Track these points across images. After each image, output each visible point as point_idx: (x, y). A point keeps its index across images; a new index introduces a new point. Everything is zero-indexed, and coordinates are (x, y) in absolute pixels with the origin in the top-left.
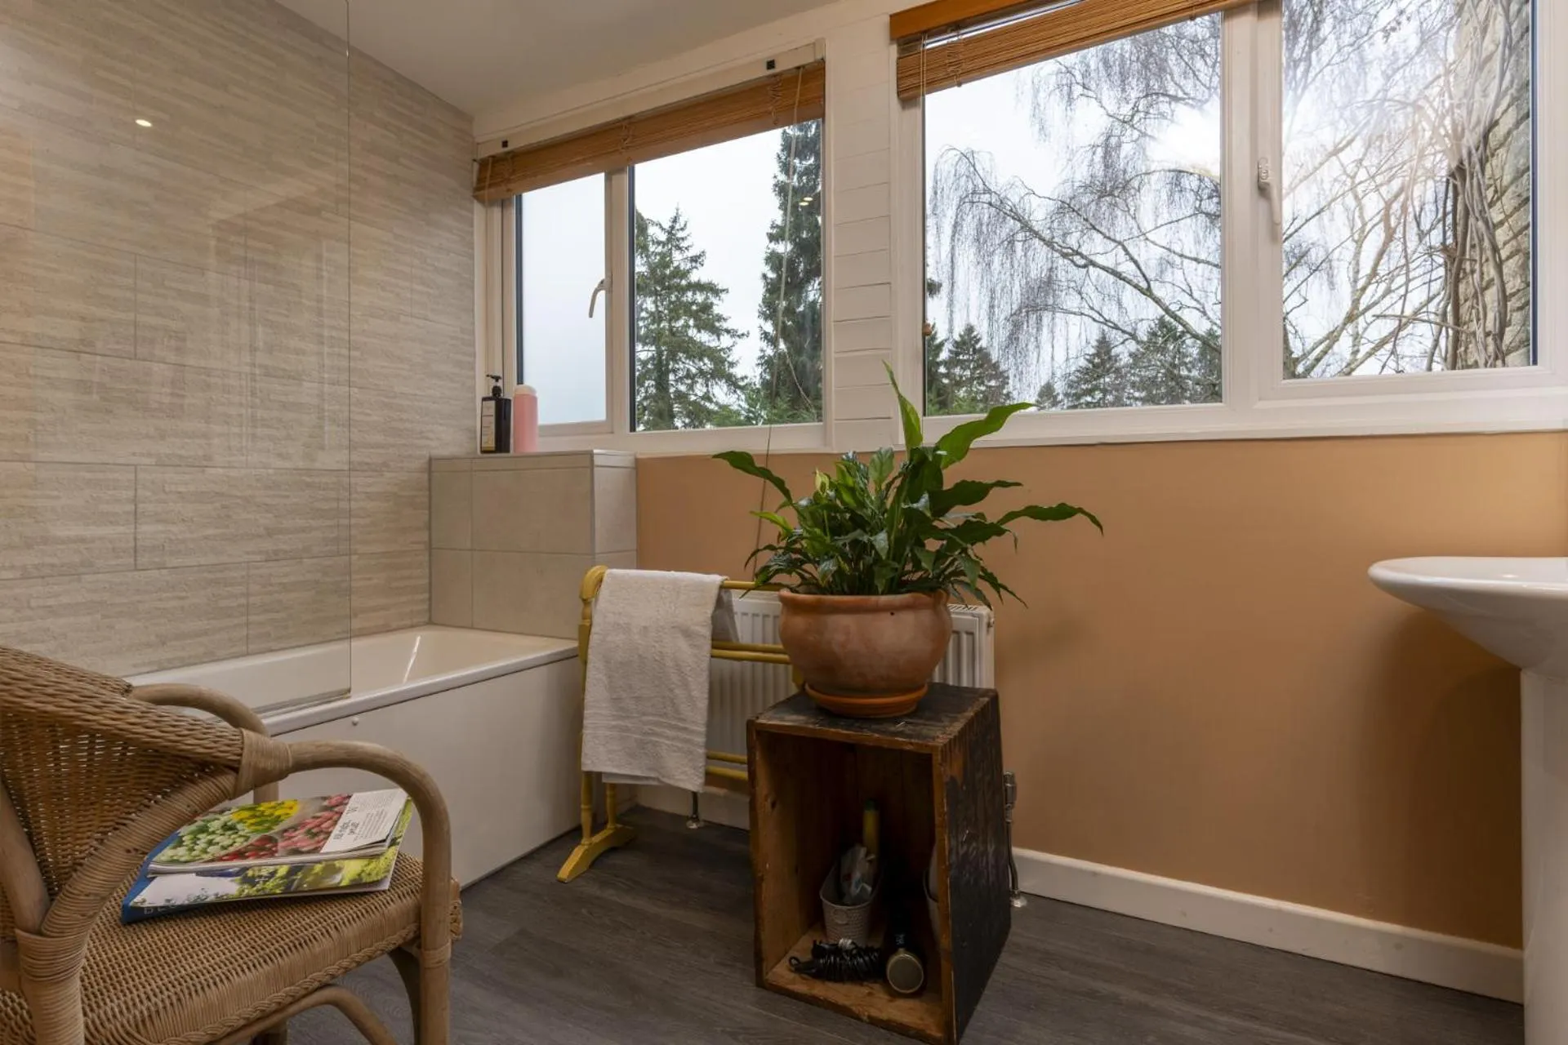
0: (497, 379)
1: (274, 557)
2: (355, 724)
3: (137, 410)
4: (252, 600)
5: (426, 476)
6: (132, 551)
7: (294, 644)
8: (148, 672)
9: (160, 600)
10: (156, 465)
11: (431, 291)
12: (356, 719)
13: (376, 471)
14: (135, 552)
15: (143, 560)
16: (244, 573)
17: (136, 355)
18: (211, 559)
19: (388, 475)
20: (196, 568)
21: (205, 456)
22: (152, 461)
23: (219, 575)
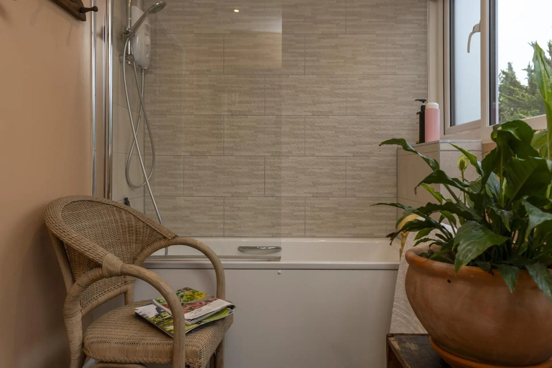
0: (424, 101)
1: (316, 196)
2: (279, 274)
3: (265, 135)
4: (307, 213)
5: (395, 158)
6: (263, 190)
7: (327, 236)
8: (269, 237)
9: (273, 209)
10: (271, 156)
11: (398, 59)
12: (280, 271)
13: (366, 156)
14: (265, 189)
15: (267, 193)
16: (304, 201)
17: (265, 114)
18: (291, 195)
19: (372, 158)
20: (285, 198)
21: (288, 152)
22: (270, 154)
23: (294, 201)
